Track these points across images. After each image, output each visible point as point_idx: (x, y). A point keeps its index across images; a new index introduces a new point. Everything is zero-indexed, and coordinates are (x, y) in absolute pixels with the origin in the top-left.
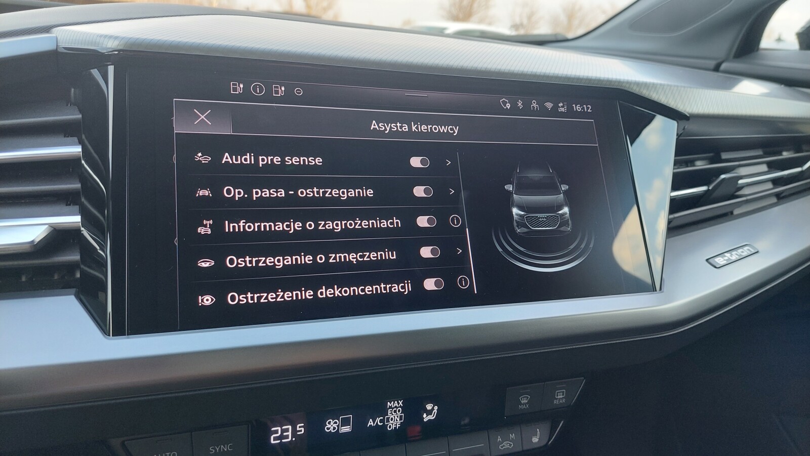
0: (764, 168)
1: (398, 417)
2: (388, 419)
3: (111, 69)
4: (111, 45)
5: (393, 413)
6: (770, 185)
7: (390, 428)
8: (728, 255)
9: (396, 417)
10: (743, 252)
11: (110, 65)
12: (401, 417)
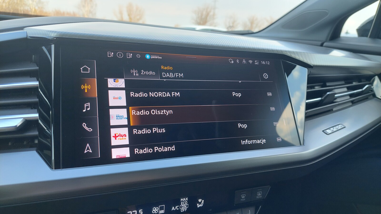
0: (345, 89)
2: (181, 206)
3: (53, 46)
4: (53, 35)
5: (184, 204)
6: (348, 97)
7: (182, 211)
8: (332, 129)
10: (338, 127)
11: (52, 44)
12: (187, 205)
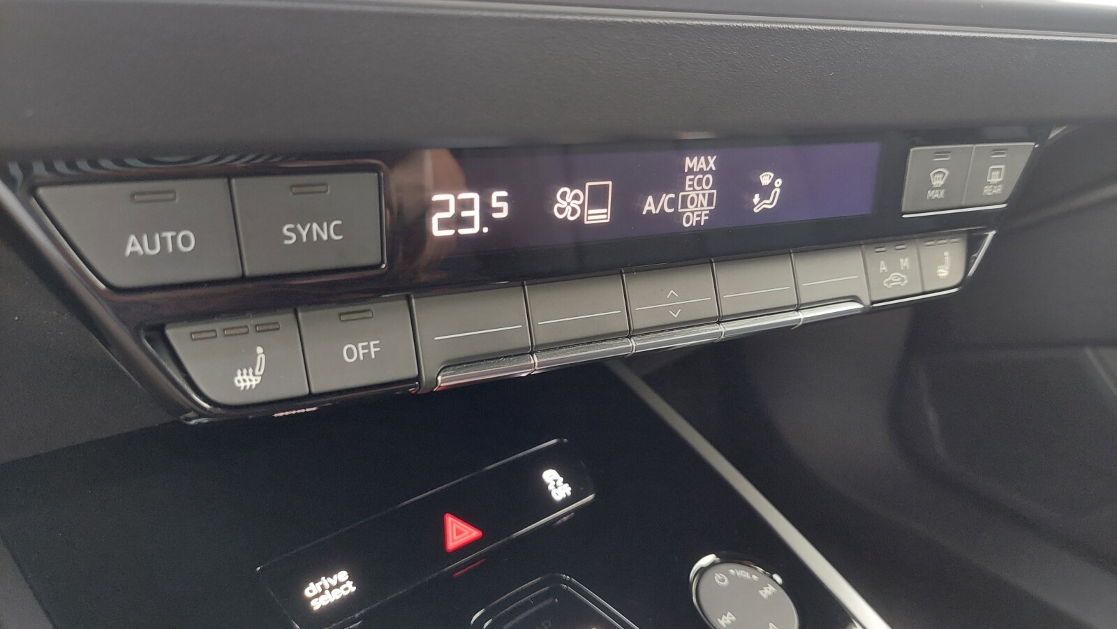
1: (704, 195)
2: (685, 198)
5: (696, 188)
7: (687, 222)
9: (701, 197)
12: (711, 195)
